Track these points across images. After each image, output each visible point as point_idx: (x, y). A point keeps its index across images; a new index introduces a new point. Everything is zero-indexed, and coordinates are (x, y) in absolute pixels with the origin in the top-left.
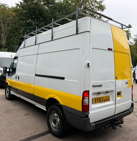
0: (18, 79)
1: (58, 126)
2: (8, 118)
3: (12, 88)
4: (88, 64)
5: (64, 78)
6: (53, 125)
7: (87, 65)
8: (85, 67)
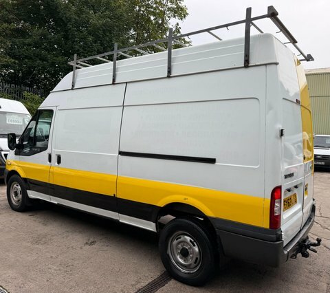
0: (59, 162)
1: (195, 263)
2: (54, 256)
3: (31, 183)
4: (282, 130)
5: (215, 159)
6: (180, 260)
7: (279, 133)
8: (277, 137)
